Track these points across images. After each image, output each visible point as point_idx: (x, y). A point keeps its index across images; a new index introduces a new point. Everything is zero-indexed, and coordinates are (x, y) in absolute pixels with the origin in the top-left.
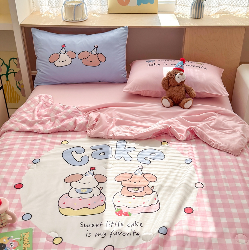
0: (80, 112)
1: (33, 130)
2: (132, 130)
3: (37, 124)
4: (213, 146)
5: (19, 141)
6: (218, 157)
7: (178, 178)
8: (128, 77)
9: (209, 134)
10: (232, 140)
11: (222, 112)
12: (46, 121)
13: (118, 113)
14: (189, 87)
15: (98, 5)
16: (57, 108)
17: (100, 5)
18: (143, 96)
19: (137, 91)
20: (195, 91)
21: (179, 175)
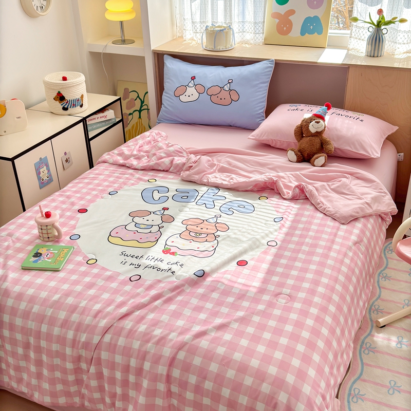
0: (185, 153)
1: (125, 163)
2: (232, 179)
3: (132, 159)
4: (320, 209)
5: (107, 173)
6: (317, 221)
9: (324, 196)
10: (347, 206)
11: (359, 175)
12: (143, 156)
13: (228, 159)
14: (328, 140)
15: (251, 33)
17: (254, 33)
19: (264, 138)
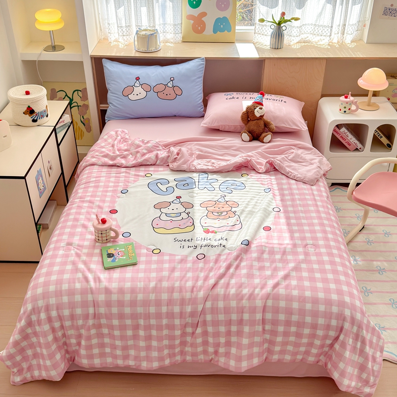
0: (160, 146)
1: (116, 164)
2: (213, 163)
3: (119, 158)
4: (291, 177)
5: (103, 174)
6: (295, 187)
7: (258, 204)
8: (205, 111)
9: (287, 166)
10: (309, 171)
12: (128, 155)
13: (198, 147)
14: (269, 121)
15: (171, 33)
16: (137, 142)
17: (174, 33)
18: (221, 131)
19: (215, 125)
20: (273, 125)
21: (259, 201)
